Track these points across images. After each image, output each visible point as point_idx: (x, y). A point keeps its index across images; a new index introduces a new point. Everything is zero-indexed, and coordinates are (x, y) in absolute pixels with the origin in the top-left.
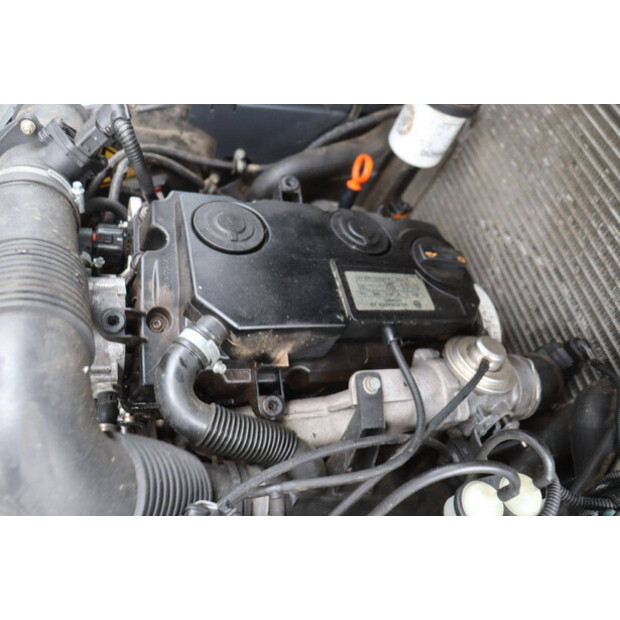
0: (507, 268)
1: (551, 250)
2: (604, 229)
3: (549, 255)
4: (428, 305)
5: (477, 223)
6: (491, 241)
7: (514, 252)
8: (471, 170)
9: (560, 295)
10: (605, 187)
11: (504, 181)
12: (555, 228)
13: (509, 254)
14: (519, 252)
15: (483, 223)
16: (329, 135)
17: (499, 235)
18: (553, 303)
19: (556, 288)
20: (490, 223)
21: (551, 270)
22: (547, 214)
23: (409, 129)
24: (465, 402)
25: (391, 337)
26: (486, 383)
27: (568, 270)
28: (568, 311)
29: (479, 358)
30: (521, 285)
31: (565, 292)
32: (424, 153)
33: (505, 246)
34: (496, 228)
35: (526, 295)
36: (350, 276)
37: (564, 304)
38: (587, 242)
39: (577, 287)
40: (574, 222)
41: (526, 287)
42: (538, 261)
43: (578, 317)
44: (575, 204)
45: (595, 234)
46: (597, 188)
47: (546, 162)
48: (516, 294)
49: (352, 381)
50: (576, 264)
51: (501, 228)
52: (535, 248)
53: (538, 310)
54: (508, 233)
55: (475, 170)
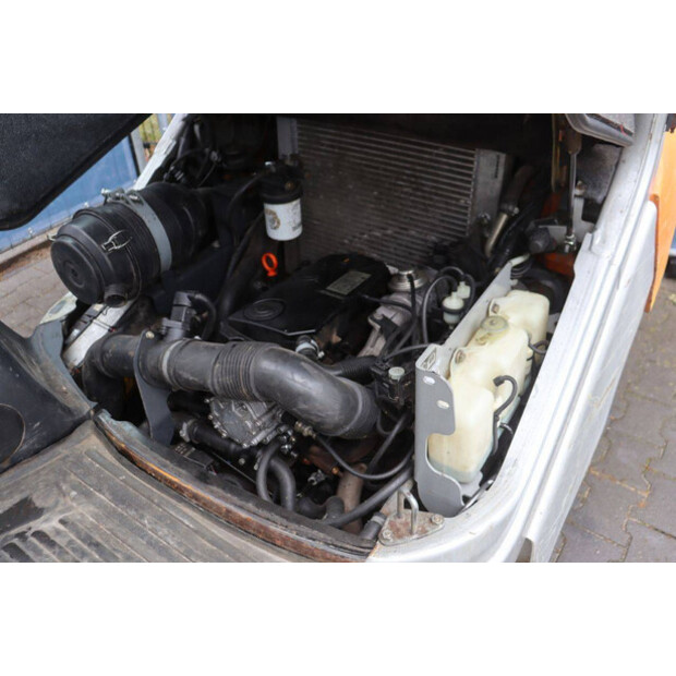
0: (379, 250)
1: (390, 222)
2: (402, 192)
3: (391, 225)
4: (367, 276)
5: (344, 244)
6: (358, 245)
7: (374, 239)
8: (316, 222)
9: (412, 237)
10: (387, 177)
11: (338, 212)
12: (382, 211)
13: (373, 242)
14: (377, 237)
15: (346, 241)
16: (232, 263)
17: (360, 238)
18: (413, 243)
19: (408, 235)
20: (350, 238)
21: (398, 230)
22: (372, 209)
23: (279, 223)
24: (417, 296)
25: (367, 297)
26: (417, 283)
27: (405, 223)
28: (422, 240)
29: (405, 277)
30: (392, 250)
31: (413, 233)
32: (295, 229)
33: (368, 241)
34: (354, 237)
35: (398, 252)
36: (329, 288)
37: (417, 238)
38: (401, 204)
39: (416, 226)
40: (388, 201)
41: (395, 249)
42: (389, 232)
43: (428, 237)
44: (381, 193)
45: (400, 198)
46: (384, 179)
47: (351, 187)
48: (394, 257)
49: (370, 321)
50: (405, 218)
51: (357, 235)
52: (383, 229)
53: (410, 254)
54: (363, 234)
55: (318, 220)
